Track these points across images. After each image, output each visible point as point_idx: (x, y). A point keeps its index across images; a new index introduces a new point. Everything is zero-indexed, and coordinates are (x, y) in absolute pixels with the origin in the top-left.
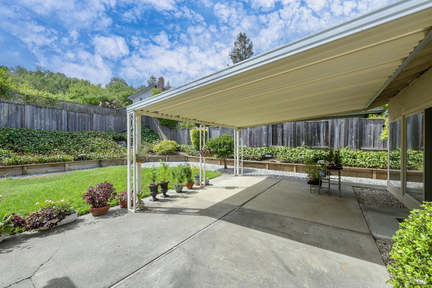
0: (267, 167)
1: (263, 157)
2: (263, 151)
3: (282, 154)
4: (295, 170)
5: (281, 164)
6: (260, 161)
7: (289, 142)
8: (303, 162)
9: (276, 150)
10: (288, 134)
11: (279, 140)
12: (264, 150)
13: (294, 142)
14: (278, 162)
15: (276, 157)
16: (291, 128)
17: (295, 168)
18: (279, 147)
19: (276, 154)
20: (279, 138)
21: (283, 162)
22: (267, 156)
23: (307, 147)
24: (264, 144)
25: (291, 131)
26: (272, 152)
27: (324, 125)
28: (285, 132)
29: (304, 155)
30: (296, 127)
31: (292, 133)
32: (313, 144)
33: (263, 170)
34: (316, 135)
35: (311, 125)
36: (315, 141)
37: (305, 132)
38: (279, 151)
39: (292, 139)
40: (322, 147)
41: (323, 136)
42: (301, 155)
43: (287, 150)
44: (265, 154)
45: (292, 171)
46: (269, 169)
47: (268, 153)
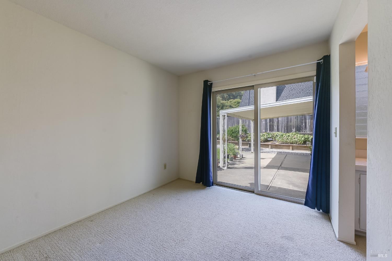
0: (270, 147)
1: (265, 140)
2: (264, 135)
3: (280, 138)
4: (291, 149)
5: (280, 145)
6: (263, 143)
7: (283, 130)
8: (297, 143)
9: (275, 135)
10: (282, 124)
11: (275, 128)
12: (266, 135)
13: (287, 129)
14: (277, 143)
15: (275, 140)
16: (285, 120)
17: (291, 147)
18: (276, 133)
19: (275, 138)
20: (275, 126)
21: (282, 143)
22: (268, 139)
23: (298, 133)
24: (264, 131)
25: (285, 121)
26: (272, 136)
27: (309, 117)
28: (280, 122)
29: (297, 138)
30: (288, 118)
31: (285, 123)
32: (301, 131)
33: (267, 149)
34: (304, 124)
35: (300, 118)
36: (303, 129)
37: (295, 122)
38: (277, 136)
39: (285, 127)
40: (308, 132)
41: (309, 125)
42: (295, 138)
43: (284, 135)
44: (267, 138)
45: (289, 149)
46: (271, 148)
47: (269, 137)
